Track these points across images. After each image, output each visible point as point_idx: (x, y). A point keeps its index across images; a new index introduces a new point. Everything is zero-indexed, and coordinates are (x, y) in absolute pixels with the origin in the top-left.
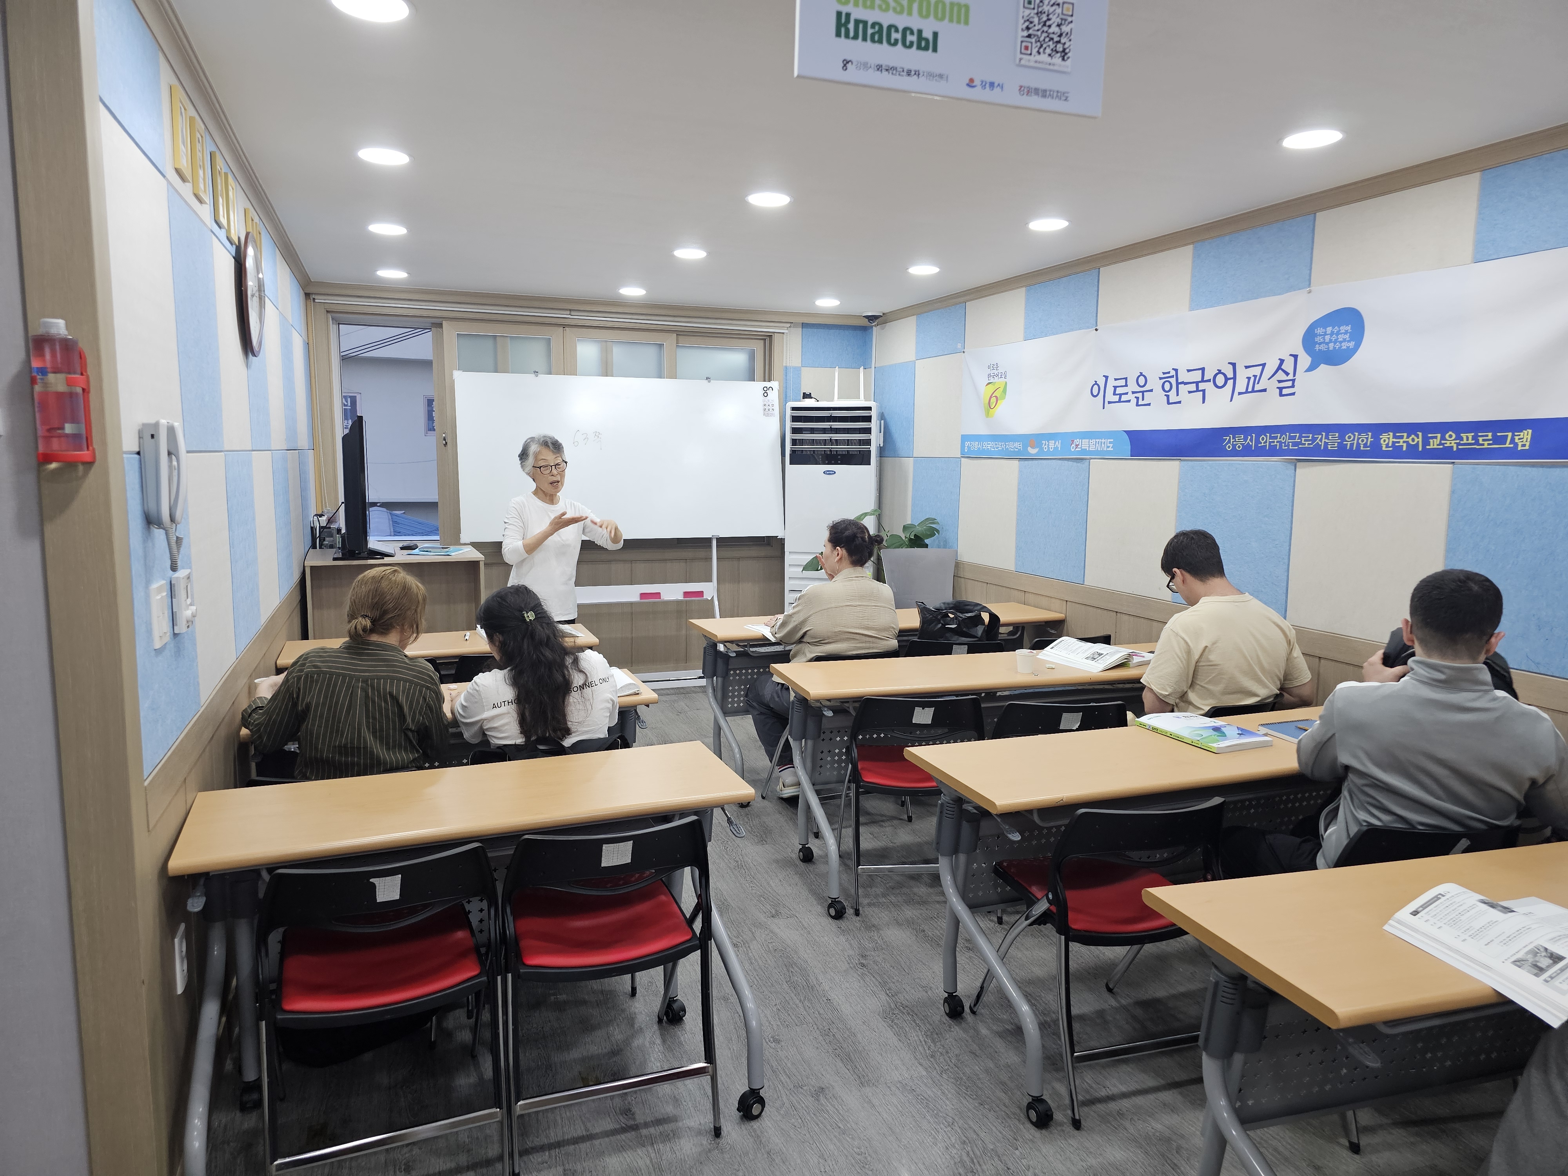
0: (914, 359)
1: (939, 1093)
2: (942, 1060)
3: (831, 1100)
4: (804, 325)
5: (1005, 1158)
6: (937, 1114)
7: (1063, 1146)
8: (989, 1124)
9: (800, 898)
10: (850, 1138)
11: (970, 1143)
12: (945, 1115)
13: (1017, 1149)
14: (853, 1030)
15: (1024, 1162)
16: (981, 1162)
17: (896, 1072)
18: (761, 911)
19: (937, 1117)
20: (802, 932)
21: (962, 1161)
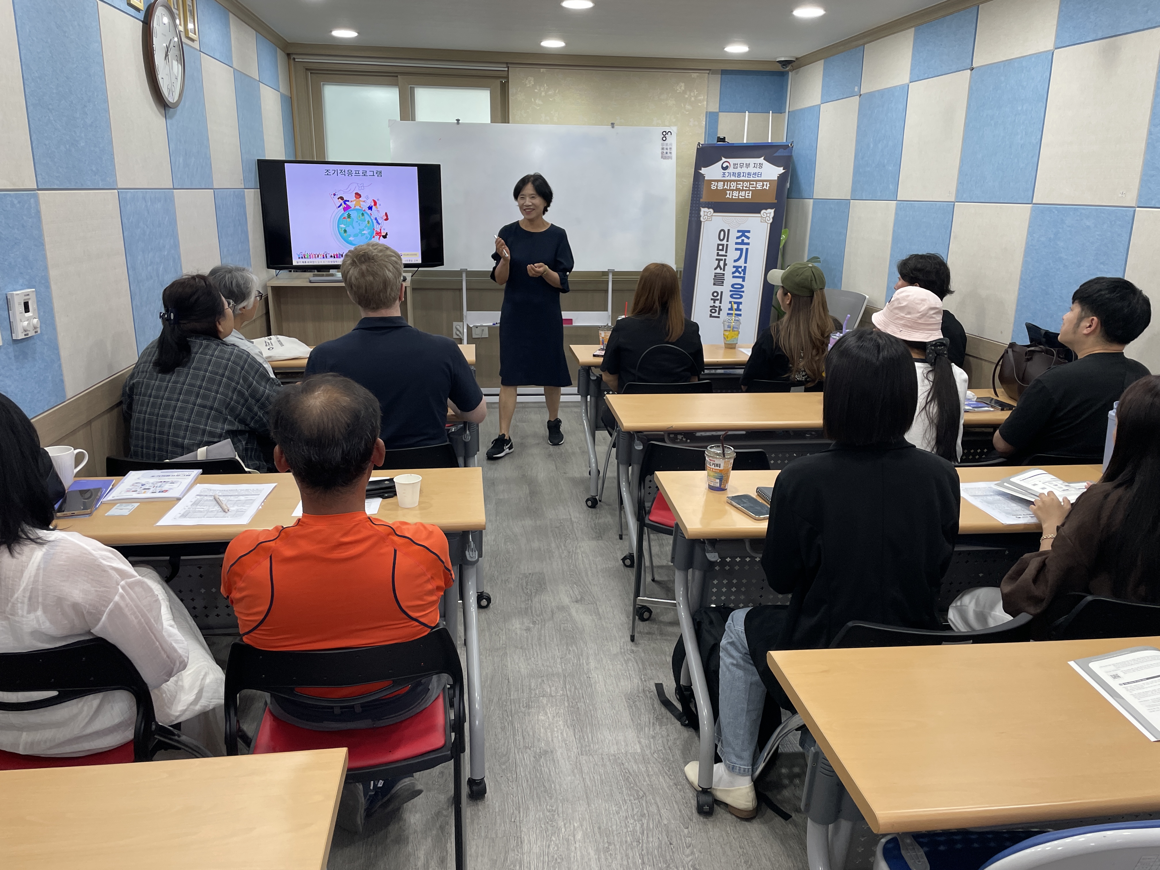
0: (819, 103)
1: (643, 770)
2: (660, 741)
3: (548, 763)
4: (724, 72)
5: (673, 834)
6: (632, 788)
7: (729, 832)
8: (674, 803)
9: (607, 588)
10: (548, 795)
11: (648, 816)
12: (639, 790)
13: (687, 828)
14: (596, 706)
15: (688, 840)
16: (650, 835)
17: (615, 747)
18: (569, 596)
19: (632, 790)
20: (595, 617)
21: (634, 831)
